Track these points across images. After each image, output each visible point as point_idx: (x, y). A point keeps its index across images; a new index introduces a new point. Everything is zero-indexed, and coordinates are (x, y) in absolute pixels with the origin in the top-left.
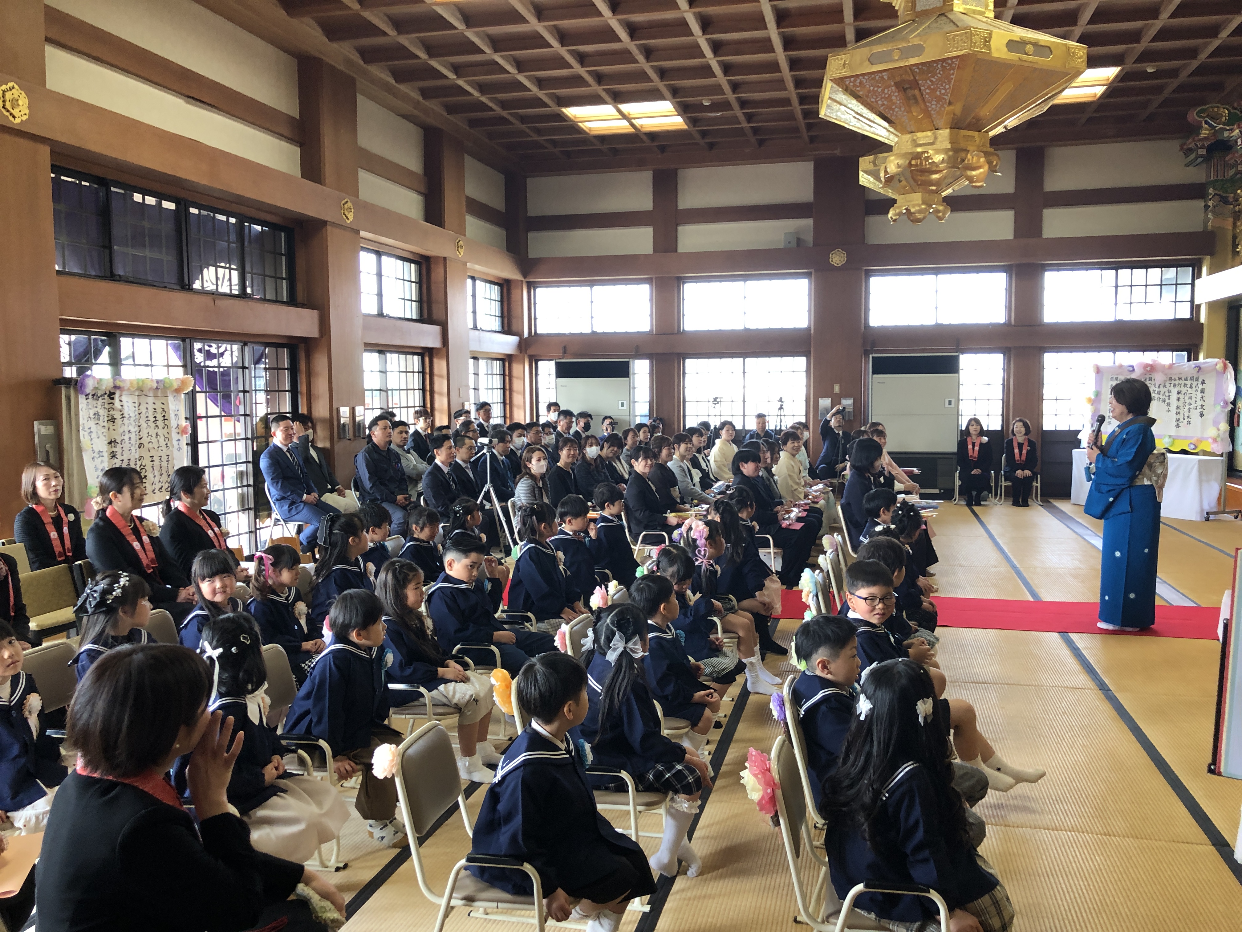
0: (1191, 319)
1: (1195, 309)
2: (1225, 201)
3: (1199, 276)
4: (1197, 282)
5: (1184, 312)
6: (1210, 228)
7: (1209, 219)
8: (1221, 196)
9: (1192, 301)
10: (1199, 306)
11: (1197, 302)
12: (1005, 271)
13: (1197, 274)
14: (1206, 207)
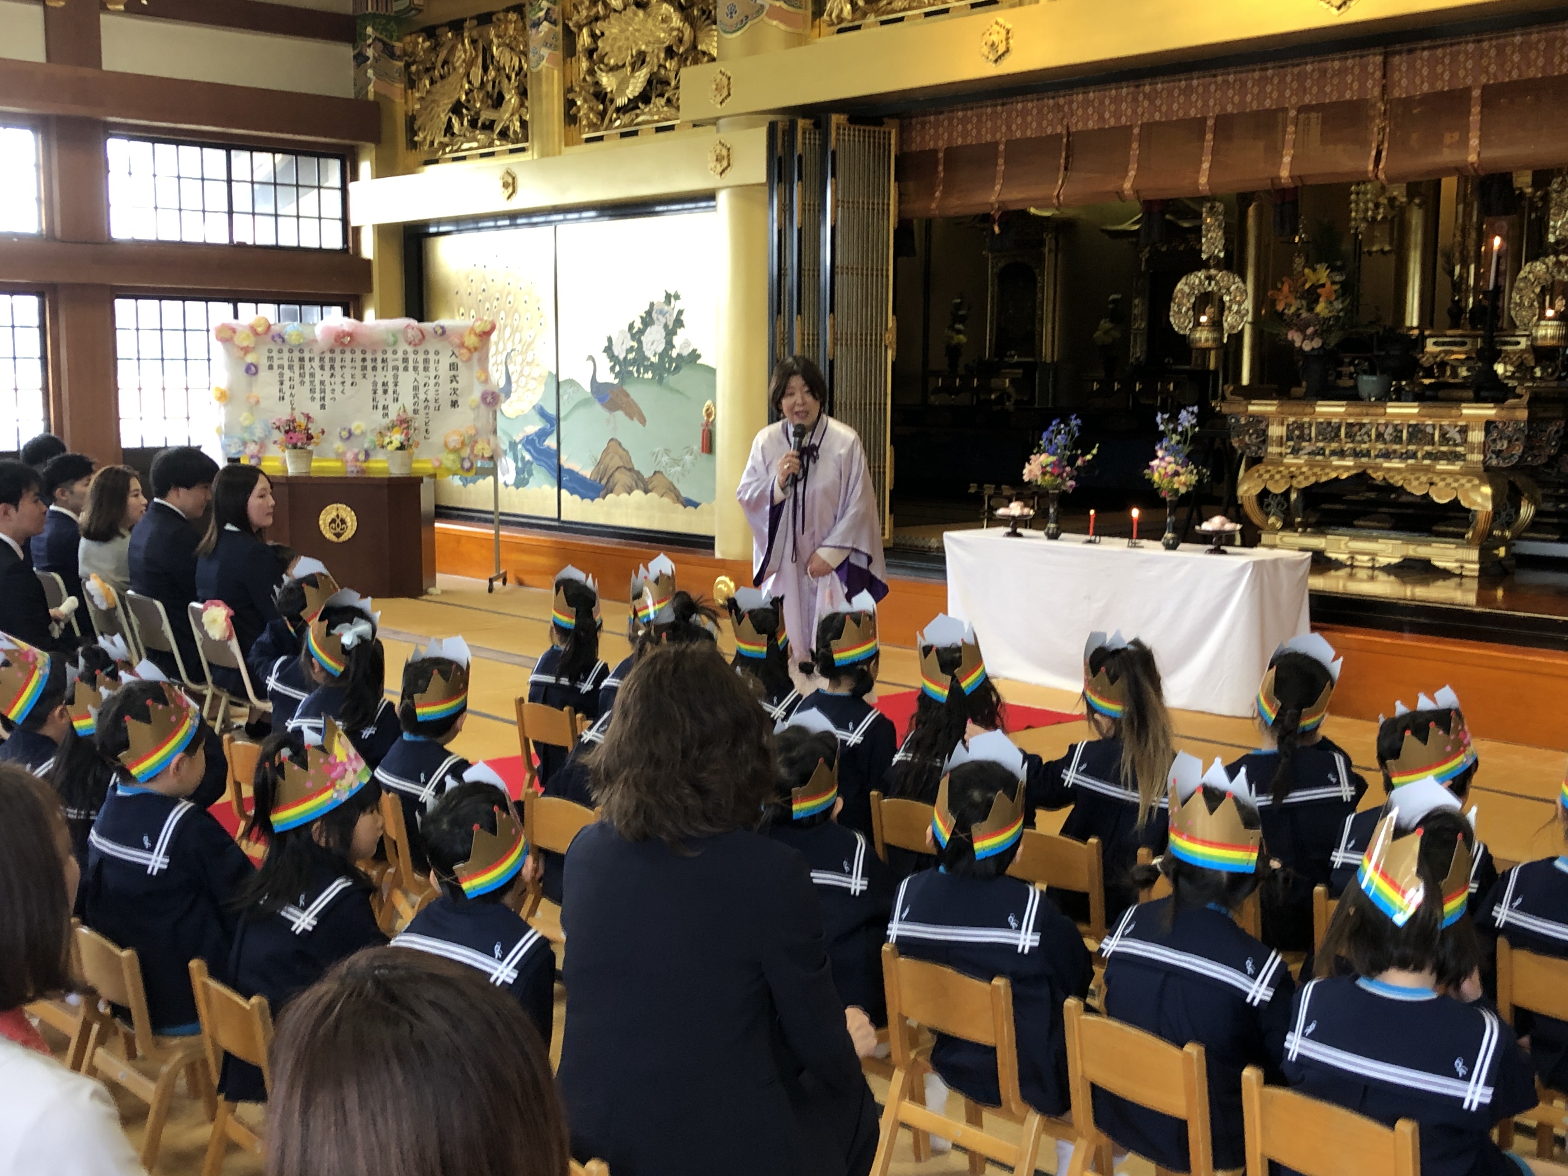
0: (344, 251)
1: (350, 233)
2: (389, 51)
3: (355, 177)
4: (352, 186)
5: (333, 240)
6: (371, 96)
7: (369, 81)
8: (384, 43)
9: (345, 220)
10: (357, 230)
11: (354, 222)
12: (34, 129)
13: (349, 174)
14: (360, 59)
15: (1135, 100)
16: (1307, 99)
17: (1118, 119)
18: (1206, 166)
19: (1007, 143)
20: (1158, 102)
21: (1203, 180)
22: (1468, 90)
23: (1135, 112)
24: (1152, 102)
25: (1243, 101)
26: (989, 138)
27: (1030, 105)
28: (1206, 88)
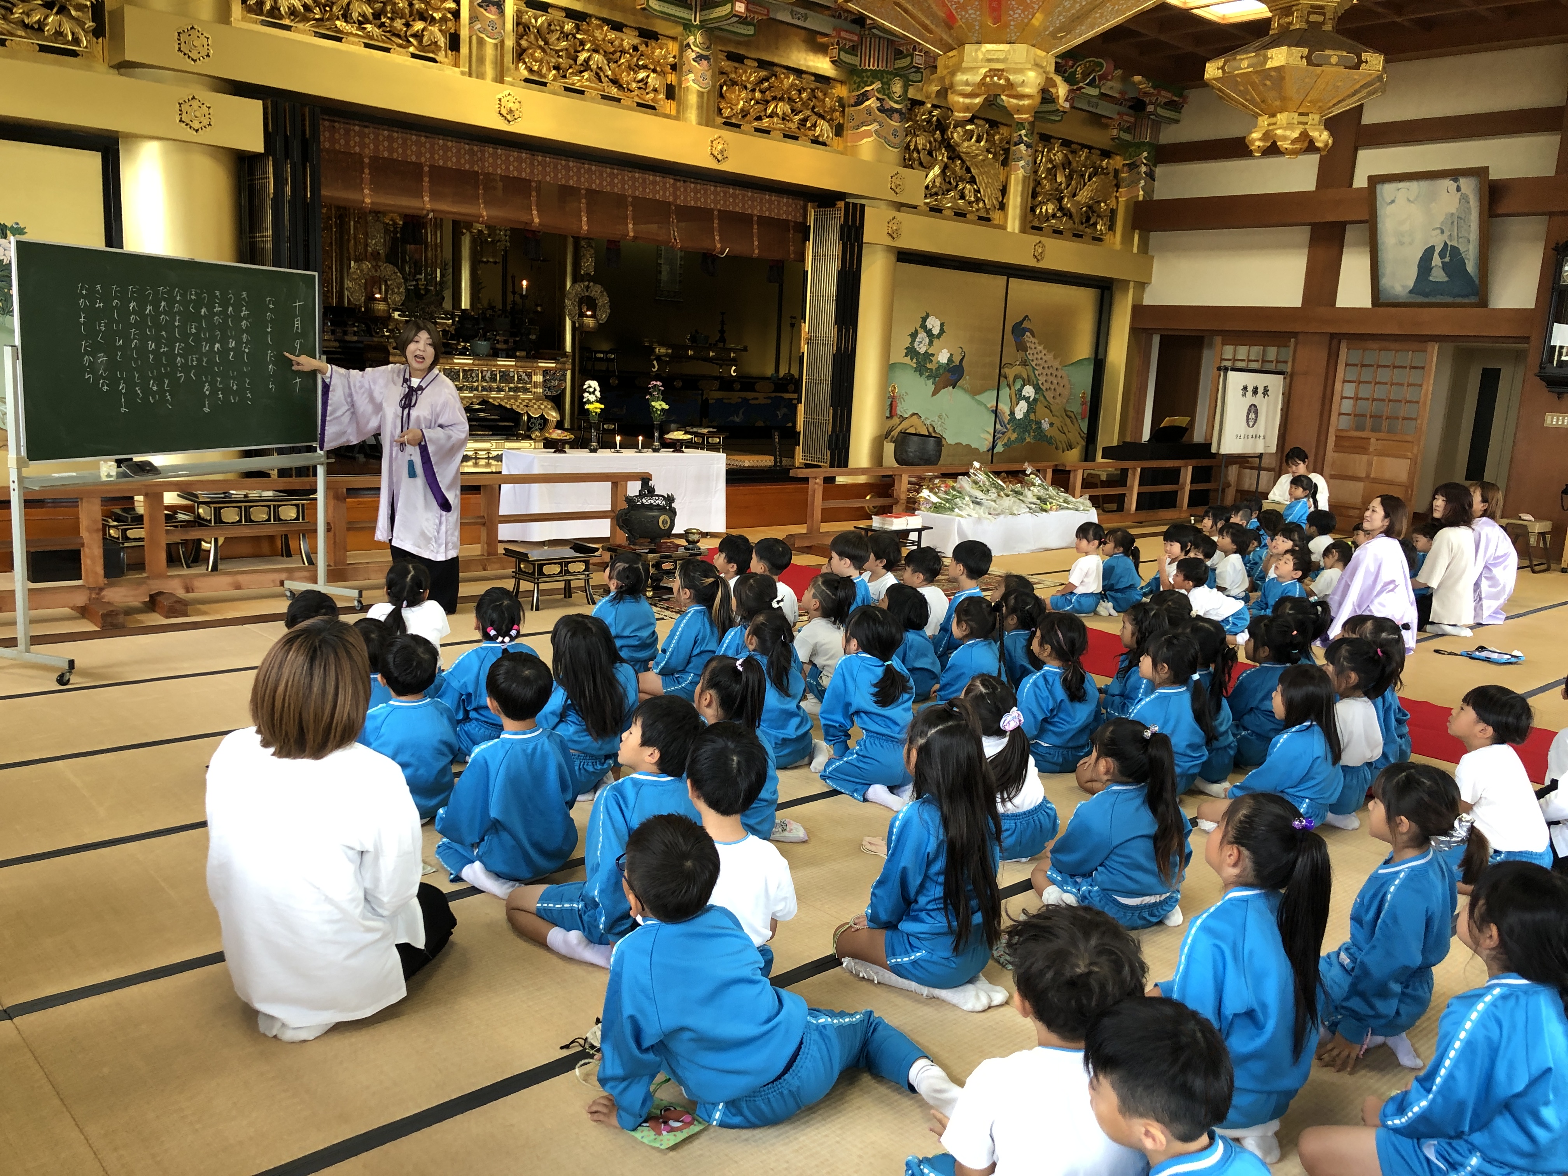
15: (532, 164)
16: (637, 193)
17: (520, 172)
18: (585, 219)
19: (432, 167)
20: (548, 170)
21: (585, 228)
22: (712, 210)
23: (532, 172)
24: (544, 168)
25: (601, 184)
26: (414, 159)
27: (450, 144)
28: (579, 169)
